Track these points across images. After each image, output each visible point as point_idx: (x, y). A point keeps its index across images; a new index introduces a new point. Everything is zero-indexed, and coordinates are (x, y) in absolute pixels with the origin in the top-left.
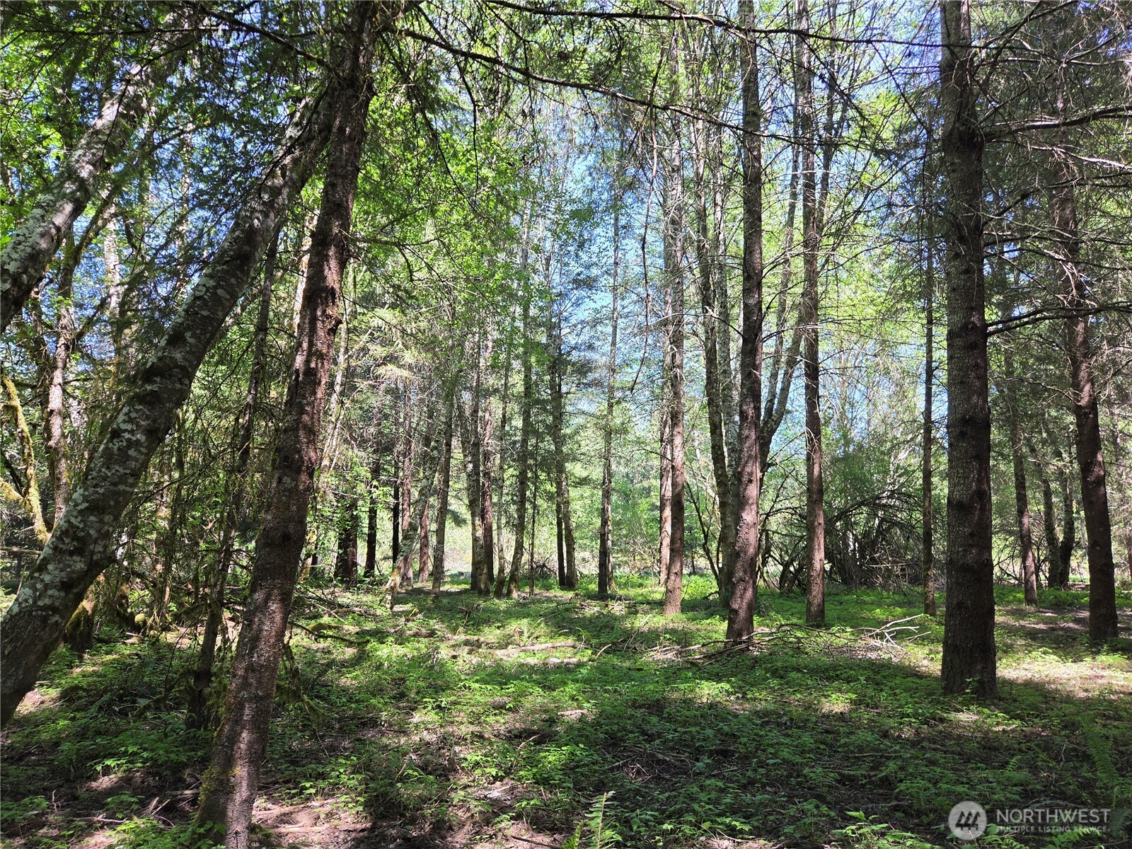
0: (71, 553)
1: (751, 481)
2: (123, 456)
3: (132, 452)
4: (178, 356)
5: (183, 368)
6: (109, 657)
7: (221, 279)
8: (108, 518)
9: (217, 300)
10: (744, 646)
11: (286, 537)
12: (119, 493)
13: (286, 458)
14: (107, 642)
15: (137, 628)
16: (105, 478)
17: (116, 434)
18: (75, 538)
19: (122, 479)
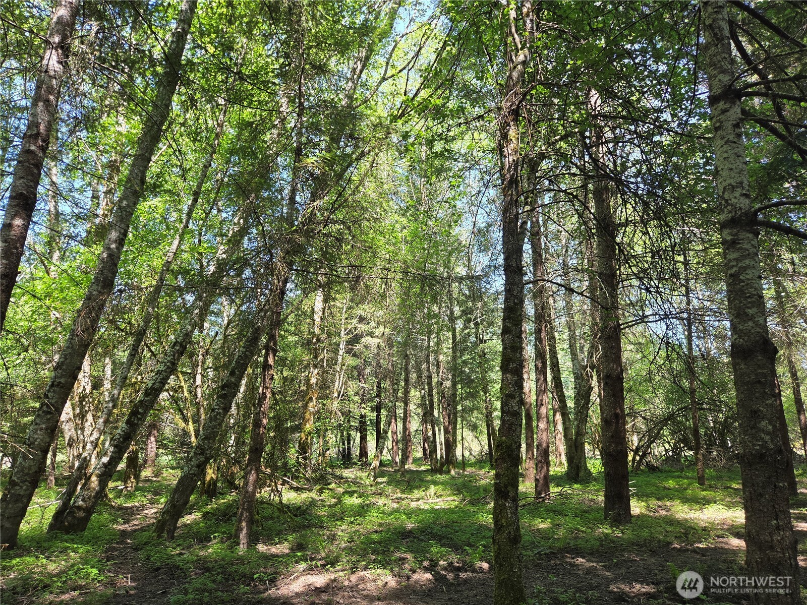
0: (200, 454)
1: (542, 405)
2: (215, 419)
3: (218, 417)
4: (233, 380)
5: (235, 384)
6: (223, 501)
7: (248, 348)
8: (211, 441)
9: (246, 356)
10: (541, 500)
11: (257, 449)
12: (214, 432)
13: (256, 423)
14: (223, 494)
15: (236, 488)
16: (210, 427)
17: (213, 410)
18: (201, 449)
19: (215, 427)
